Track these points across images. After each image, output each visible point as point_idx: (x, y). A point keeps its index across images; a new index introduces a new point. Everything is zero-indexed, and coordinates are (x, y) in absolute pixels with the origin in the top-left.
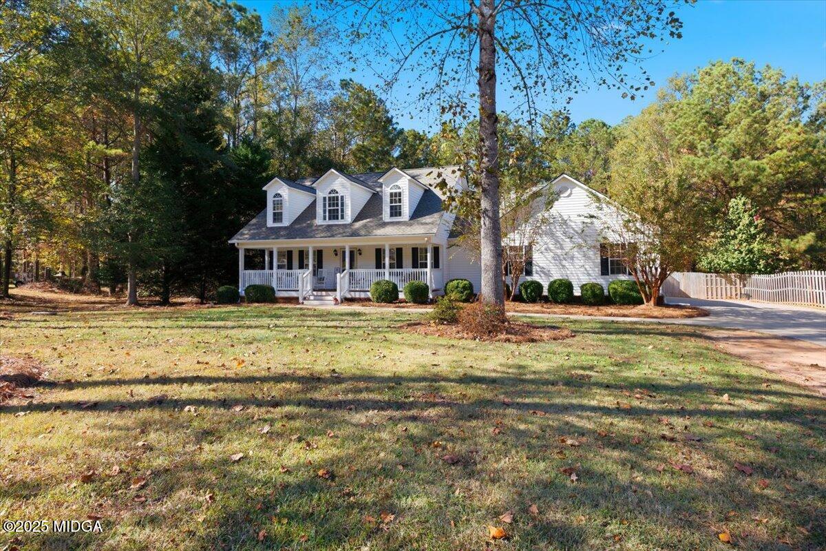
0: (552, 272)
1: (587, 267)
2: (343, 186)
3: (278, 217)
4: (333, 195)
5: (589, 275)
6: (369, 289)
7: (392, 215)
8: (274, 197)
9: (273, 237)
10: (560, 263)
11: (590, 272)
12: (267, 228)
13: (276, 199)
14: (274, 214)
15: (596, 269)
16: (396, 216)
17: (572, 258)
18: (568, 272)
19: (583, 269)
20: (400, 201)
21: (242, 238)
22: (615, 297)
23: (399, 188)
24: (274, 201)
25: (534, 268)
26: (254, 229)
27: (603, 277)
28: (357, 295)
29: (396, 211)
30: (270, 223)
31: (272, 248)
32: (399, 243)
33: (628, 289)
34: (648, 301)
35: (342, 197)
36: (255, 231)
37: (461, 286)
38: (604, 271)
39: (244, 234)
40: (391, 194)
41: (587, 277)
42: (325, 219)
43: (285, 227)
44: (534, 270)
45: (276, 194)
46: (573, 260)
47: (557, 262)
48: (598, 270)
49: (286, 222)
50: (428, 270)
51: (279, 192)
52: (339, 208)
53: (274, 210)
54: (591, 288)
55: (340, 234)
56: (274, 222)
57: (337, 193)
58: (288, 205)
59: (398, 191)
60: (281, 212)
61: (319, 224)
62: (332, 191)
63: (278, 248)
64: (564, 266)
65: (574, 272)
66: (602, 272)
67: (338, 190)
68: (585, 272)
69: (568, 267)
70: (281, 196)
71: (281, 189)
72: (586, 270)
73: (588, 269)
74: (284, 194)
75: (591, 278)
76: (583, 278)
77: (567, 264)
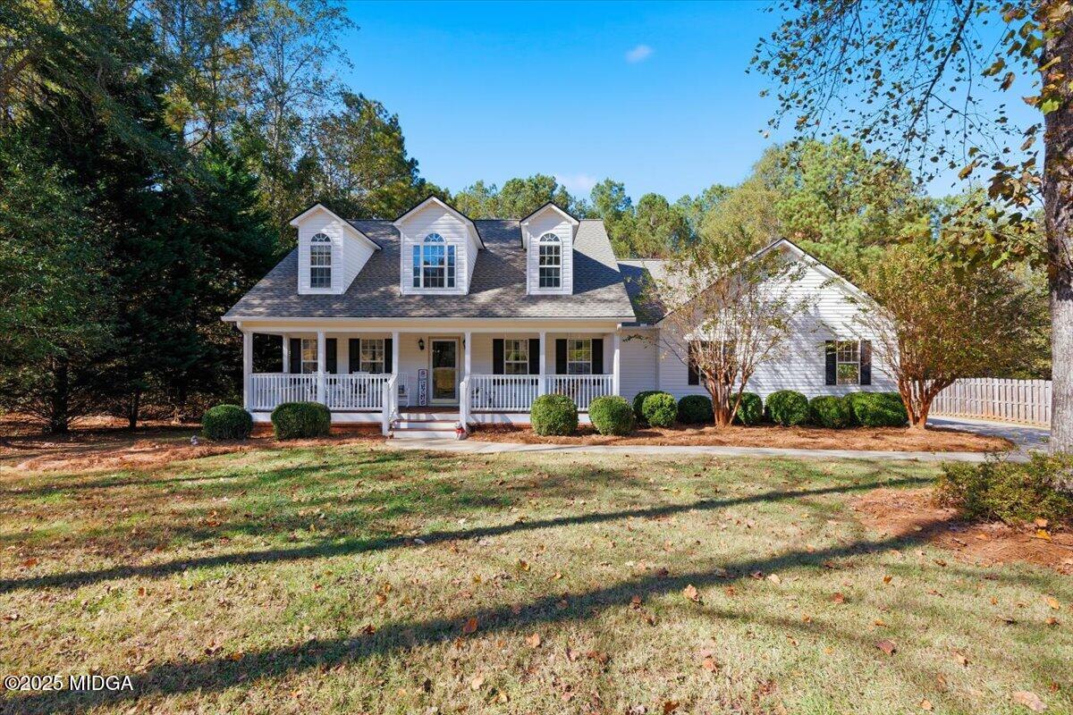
0: (761, 380)
1: (808, 373)
3: (321, 277)
4: (434, 244)
5: (810, 384)
6: (530, 409)
7: (542, 284)
8: (314, 240)
9: (320, 312)
11: (812, 380)
12: (300, 296)
13: (317, 243)
14: (313, 271)
15: (820, 376)
16: (550, 285)
17: (789, 360)
18: (783, 380)
19: (804, 377)
20: (557, 261)
21: (250, 312)
22: (863, 417)
23: (557, 239)
24: (312, 248)
26: (271, 297)
27: (829, 387)
28: (488, 419)
29: (549, 278)
30: (305, 287)
31: (315, 334)
32: (561, 331)
33: (881, 405)
34: (915, 424)
35: (451, 248)
36: (276, 301)
38: (830, 381)
39: (253, 306)
40: (542, 249)
41: (808, 388)
42: (416, 284)
43: (337, 297)
45: (318, 235)
46: (789, 363)
47: (768, 365)
48: (822, 378)
49: (338, 287)
51: (324, 231)
52: (446, 267)
53: (312, 264)
55: (456, 311)
56: (312, 286)
57: (441, 240)
58: (341, 257)
59: (553, 244)
60: (329, 269)
61: (405, 293)
62: (431, 236)
63: (327, 333)
64: (777, 371)
65: (791, 380)
66: (827, 381)
67: (442, 235)
68: (806, 380)
69: (784, 373)
70: (328, 240)
71: (328, 226)
72: (807, 377)
73: (809, 376)
74: (335, 235)
75: (813, 388)
76: (803, 388)
77: (782, 369)
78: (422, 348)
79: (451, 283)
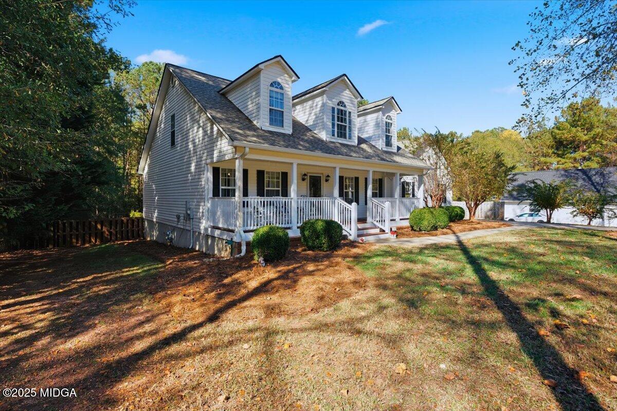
2: (351, 101)
4: (341, 108)
8: (272, 86)
13: (275, 89)
16: (388, 145)
23: (391, 119)
24: (271, 92)
35: (350, 113)
40: (386, 124)
42: (333, 135)
45: (275, 82)
49: (288, 128)
51: (279, 80)
52: (347, 125)
53: (270, 105)
57: (345, 106)
58: (290, 104)
60: (282, 112)
61: (329, 140)
62: (340, 102)
67: (346, 104)
70: (282, 88)
71: (282, 77)
74: (287, 86)
79: (350, 138)
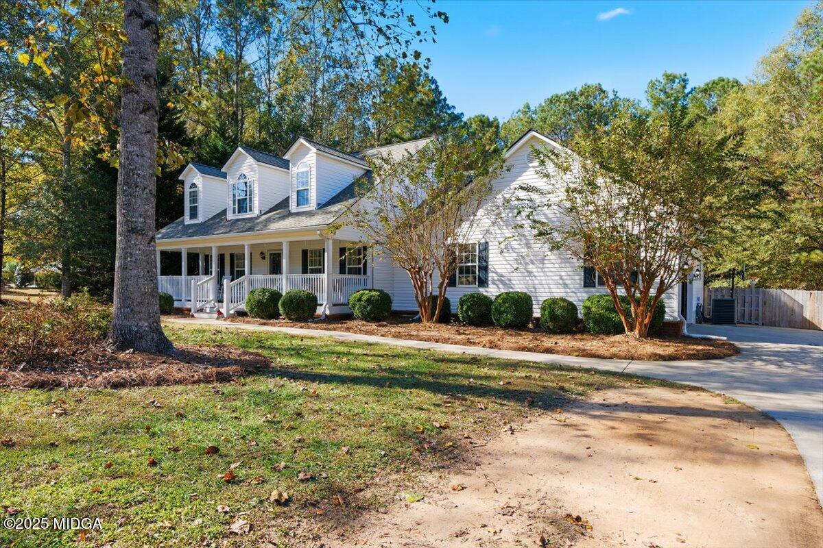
1: (563, 274)
2: (252, 169)
3: (194, 212)
4: (242, 181)
5: (566, 286)
8: (191, 188)
10: (525, 268)
11: (567, 282)
12: (184, 225)
13: (193, 190)
14: (191, 208)
15: (577, 278)
16: (303, 204)
17: (542, 261)
18: (536, 282)
19: (558, 278)
23: (307, 166)
24: (190, 192)
25: (491, 276)
26: (172, 228)
27: (586, 289)
29: (303, 198)
30: (187, 219)
31: (181, 249)
33: (608, 309)
34: (631, 329)
35: (250, 183)
37: (364, 298)
38: (588, 282)
40: (298, 176)
41: (563, 290)
42: (234, 212)
43: (200, 224)
44: (490, 278)
46: (543, 263)
47: (521, 266)
48: (579, 278)
49: (200, 219)
50: (325, 276)
52: (248, 197)
53: (191, 203)
54: (549, 306)
56: (190, 218)
58: (201, 197)
60: (196, 206)
61: (229, 218)
64: (530, 272)
65: (544, 282)
66: (585, 282)
67: (246, 174)
68: (561, 282)
69: (536, 274)
72: (562, 279)
73: (565, 278)
75: (568, 290)
76: (558, 290)
77: (534, 270)
78: (264, 258)
79: (251, 210)
